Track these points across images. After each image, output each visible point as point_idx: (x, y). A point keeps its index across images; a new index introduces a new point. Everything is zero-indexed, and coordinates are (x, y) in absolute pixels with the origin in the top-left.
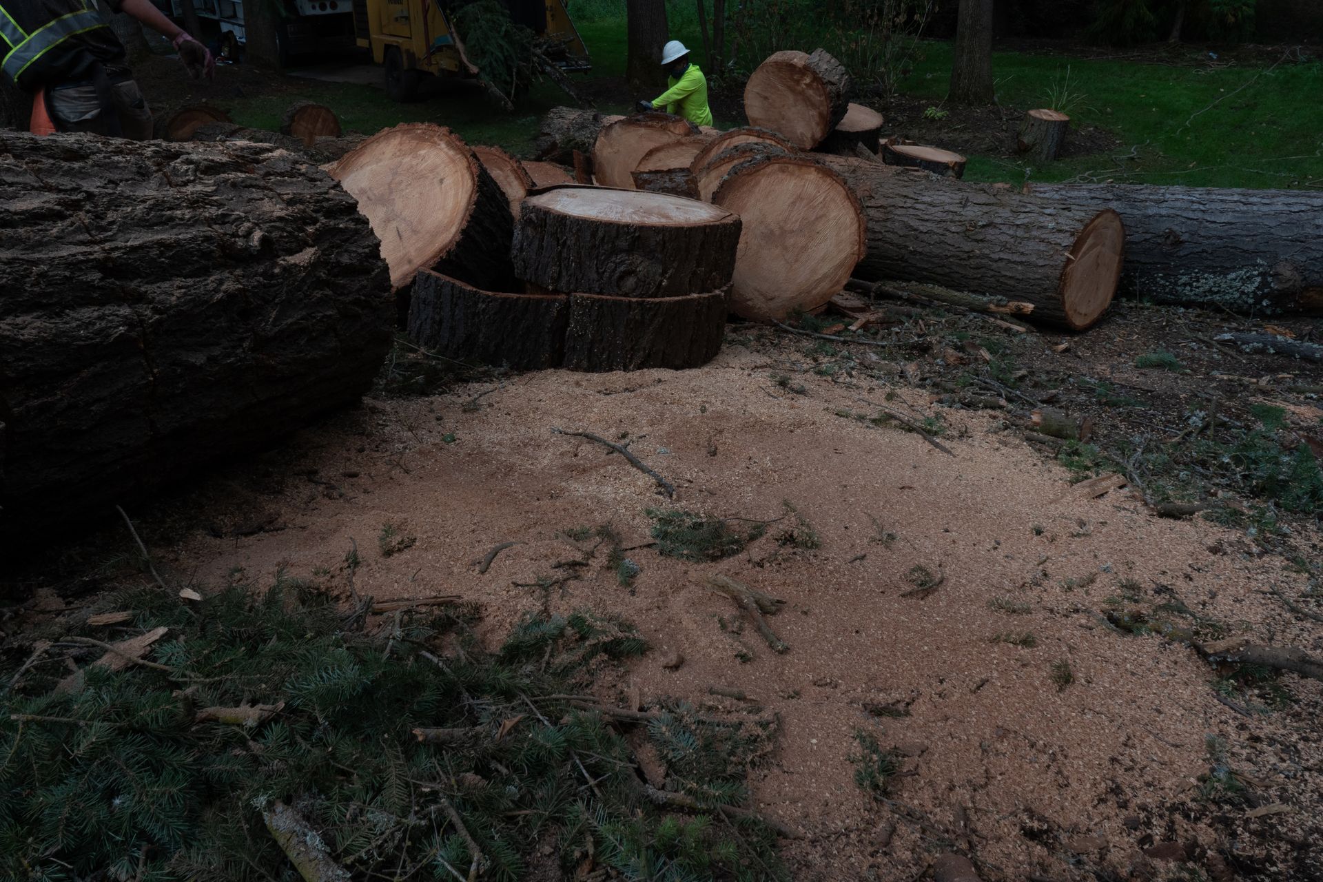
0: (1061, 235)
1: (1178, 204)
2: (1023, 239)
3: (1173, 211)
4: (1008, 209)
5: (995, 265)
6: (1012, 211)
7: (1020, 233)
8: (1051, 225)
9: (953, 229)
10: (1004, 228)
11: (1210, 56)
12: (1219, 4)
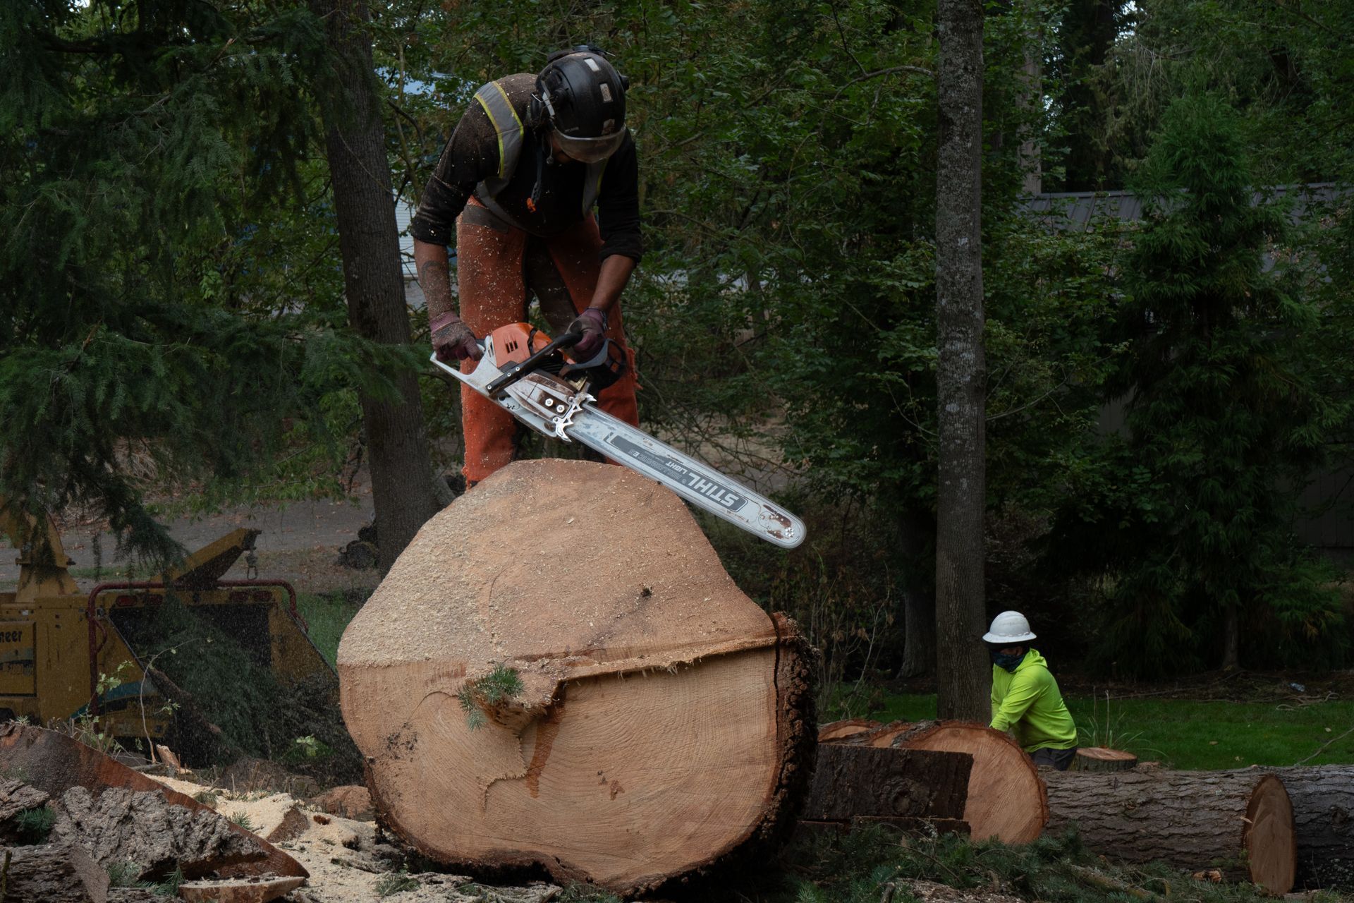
0: (1231, 801)
1: (1337, 780)
2: (1192, 810)
3: (1332, 788)
4: (1166, 784)
5: (1166, 843)
6: (1171, 785)
7: (1186, 805)
8: (1218, 792)
9: (1109, 811)
10: (1168, 803)
11: (1294, 688)
12: (1287, 608)
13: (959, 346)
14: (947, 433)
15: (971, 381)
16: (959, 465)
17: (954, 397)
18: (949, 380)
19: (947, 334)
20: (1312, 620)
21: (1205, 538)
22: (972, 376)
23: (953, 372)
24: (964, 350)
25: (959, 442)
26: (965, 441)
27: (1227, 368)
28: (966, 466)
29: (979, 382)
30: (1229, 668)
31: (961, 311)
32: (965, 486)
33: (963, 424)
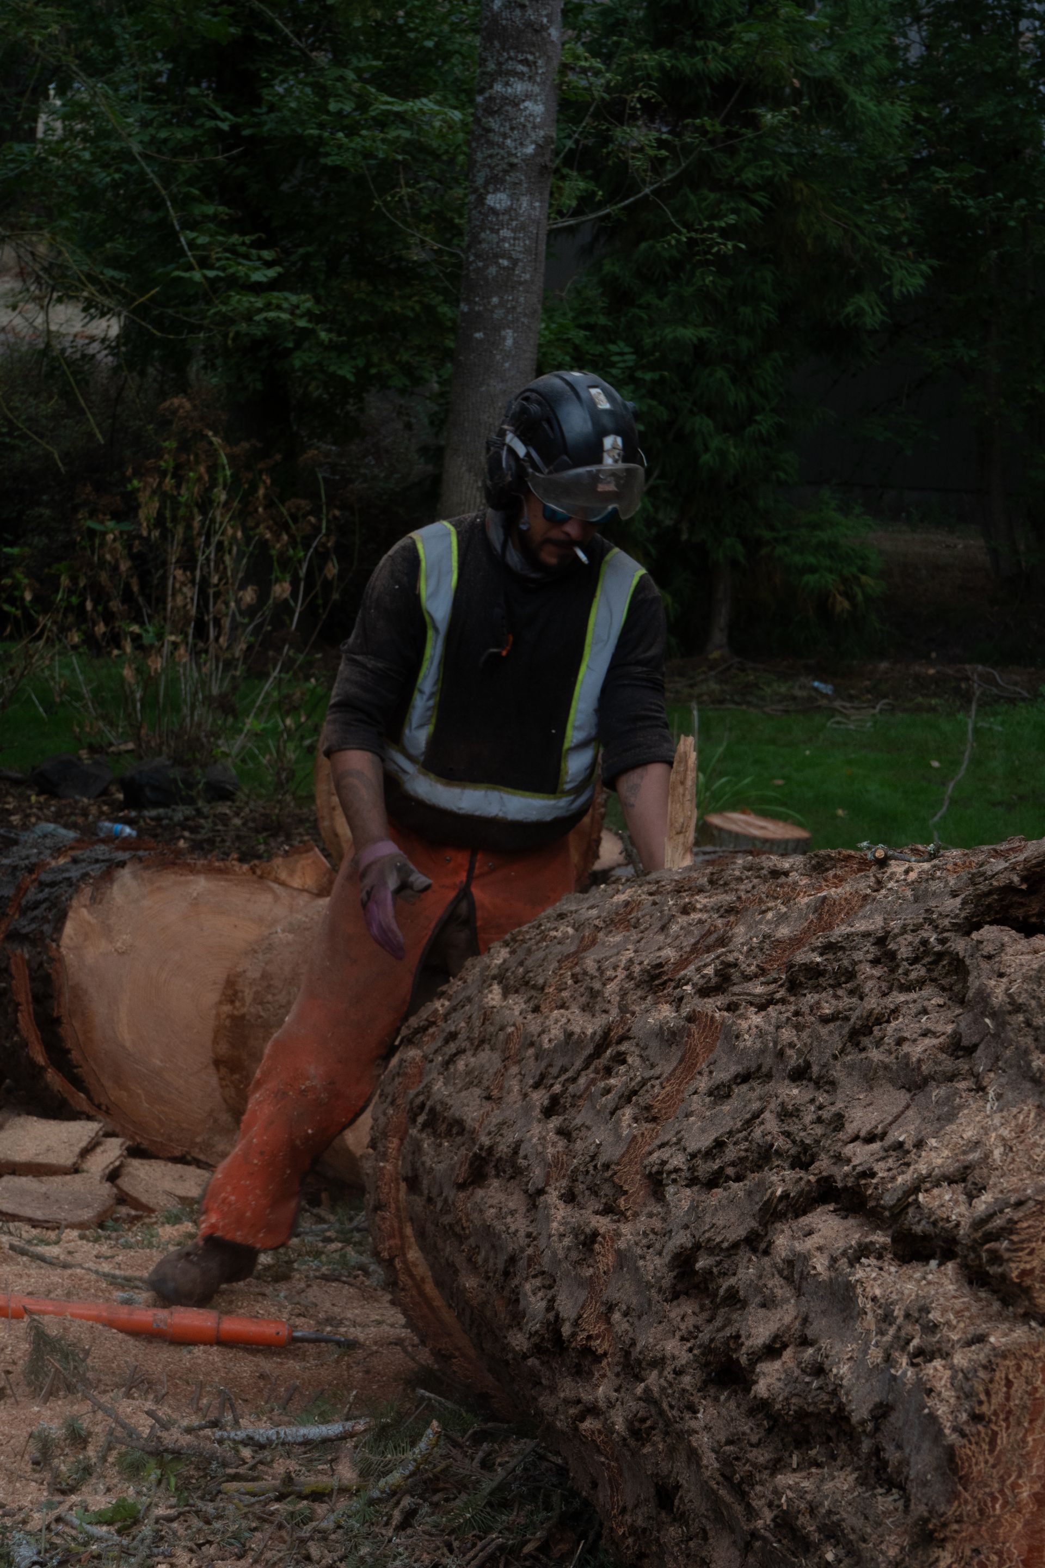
11: (816, 689)
12: (812, 570)
13: (519, 87)
14: (484, 246)
15: (534, 156)
16: (502, 304)
17: (503, 181)
18: (495, 151)
19: (500, 64)
20: (842, 588)
21: (706, 458)
22: (538, 145)
23: (505, 136)
24: (528, 96)
25: (505, 263)
26: (515, 262)
27: (759, 197)
28: (514, 308)
29: (547, 158)
30: (715, 655)
31: (529, 24)
32: (509, 342)
33: (514, 230)
